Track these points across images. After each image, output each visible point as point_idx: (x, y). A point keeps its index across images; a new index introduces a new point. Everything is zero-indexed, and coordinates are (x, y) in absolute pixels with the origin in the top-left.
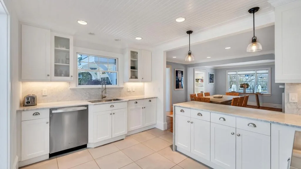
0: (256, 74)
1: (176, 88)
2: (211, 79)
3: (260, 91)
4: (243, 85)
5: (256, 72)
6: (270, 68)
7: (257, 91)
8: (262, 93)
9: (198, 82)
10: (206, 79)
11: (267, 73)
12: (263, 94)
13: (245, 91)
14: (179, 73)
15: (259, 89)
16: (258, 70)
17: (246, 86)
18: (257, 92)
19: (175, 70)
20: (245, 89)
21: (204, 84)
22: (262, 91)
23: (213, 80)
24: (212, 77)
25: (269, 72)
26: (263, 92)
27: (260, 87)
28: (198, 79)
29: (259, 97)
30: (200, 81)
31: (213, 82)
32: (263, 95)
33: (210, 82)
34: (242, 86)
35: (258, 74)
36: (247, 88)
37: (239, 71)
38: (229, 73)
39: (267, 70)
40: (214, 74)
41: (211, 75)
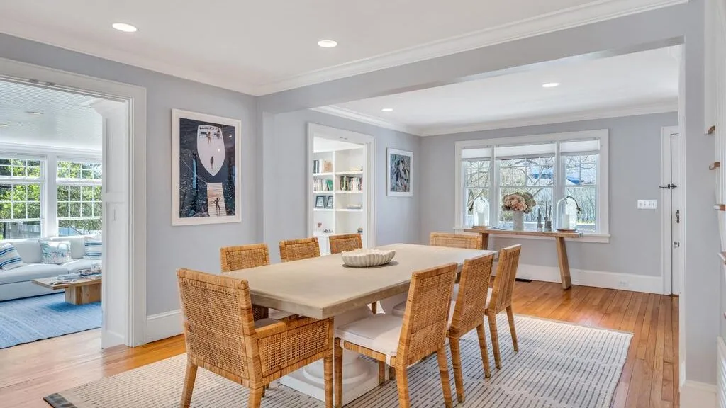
0: (558, 157)
1: (181, 215)
2: (398, 176)
3: (573, 223)
4: (512, 199)
5: (558, 148)
6: (604, 133)
7: (560, 224)
8: (578, 232)
9: (347, 188)
10: (371, 176)
11: (597, 152)
12: (580, 236)
13: (518, 224)
14: (208, 135)
15: (568, 216)
16: (564, 141)
17: (523, 202)
18: (563, 228)
19: (178, 115)
20: (520, 216)
21: (363, 195)
22: (580, 224)
23: (408, 181)
24: (401, 167)
25: (602, 146)
26: (581, 226)
27: (571, 208)
28: (350, 178)
29: (568, 245)
30: (354, 183)
31: (406, 189)
32: (580, 240)
33: (393, 189)
34: (508, 204)
35: (563, 154)
36: (528, 211)
37: (499, 146)
38: (467, 153)
39: (595, 139)
40: (410, 154)
41: (399, 161)
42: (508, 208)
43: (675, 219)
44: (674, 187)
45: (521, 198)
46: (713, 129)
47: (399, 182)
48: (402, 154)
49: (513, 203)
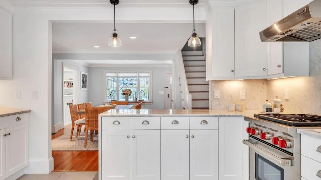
0: (138, 78)
2: (84, 82)
3: (143, 99)
4: (126, 91)
5: (138, 75)
6: (151, 71)
8: (145, 101)
10: (77, 82)
11: (149, 77)
13: (127, 99)
16: (140, 73)
18: (140, 100)
20: (128, 97)
21: (74, 89)
23: (86, 84)
24: (84, 79)
25: (150, 75)
31: (86, 87)
32: (145, 103)
33: (82, 87)
34: (124, 93)
35: (140, 77)
36: (130, 95)
37: (119, 73)
38: (108, 75)
39: (148, 73)
40: (87, 74)
41: (84, 76)
42: (124, 94)
43: (168, 96)
44: (167, 88)
45: (128, 91)
46: (180, 78)
47: (84, 85)
48: (85, 74)
49: (126, 92)
